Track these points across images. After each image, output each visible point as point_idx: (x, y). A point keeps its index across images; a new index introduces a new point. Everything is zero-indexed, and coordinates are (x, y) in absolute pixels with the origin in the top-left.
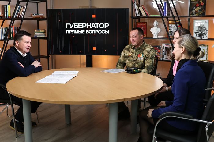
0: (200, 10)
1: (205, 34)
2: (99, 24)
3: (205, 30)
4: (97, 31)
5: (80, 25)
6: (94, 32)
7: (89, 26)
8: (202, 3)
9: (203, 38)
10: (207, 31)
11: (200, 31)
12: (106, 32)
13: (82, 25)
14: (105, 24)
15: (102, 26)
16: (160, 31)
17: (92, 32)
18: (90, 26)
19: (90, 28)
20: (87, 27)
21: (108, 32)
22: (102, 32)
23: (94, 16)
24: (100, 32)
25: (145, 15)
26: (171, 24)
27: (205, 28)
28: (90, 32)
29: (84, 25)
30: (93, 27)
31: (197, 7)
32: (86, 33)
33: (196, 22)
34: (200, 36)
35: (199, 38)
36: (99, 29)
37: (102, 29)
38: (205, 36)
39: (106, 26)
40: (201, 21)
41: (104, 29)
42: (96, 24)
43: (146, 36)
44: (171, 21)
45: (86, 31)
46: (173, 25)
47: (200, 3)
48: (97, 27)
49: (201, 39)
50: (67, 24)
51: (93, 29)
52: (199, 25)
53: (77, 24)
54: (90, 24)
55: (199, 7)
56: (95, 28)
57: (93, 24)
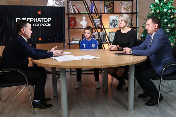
0: (111, 9)
1: (117, 25)
2: (43, 18)
3: (117, 22)
4: (42, 24)
5: (28, 19)
6: (39, 25)
7: (35, 20)
8: (112, 5)
9: (116, 27)
10: (118, 22)
11: (114, 23)
12: (49, 25)
13: (30, 19)
14: (48, 19)
15: (46, 20)
16: (87, 24)
17: (38, 25)
18: (37, 20)
19: (37, 21)
20: (34, 21)
21: (50, 25)
22: (46, 25)
23: (39, 13)
24: (44, 25)
25: (78, 12)
26: (95, 18)
27: (117, 21)
28: (37, 25)
29: (32, 19)
30: (39, 21)
31: (109, 8)
32: (34, 26)
33: (111, 17)
34: (114, 26)
35: (113, 27)
36: (43, 22)
37: (46, 23)
38: (117, 26)
39: (49, 20)
40: (114, 17)
41: (47, 22)
42: (41, 18)
43: (75, 28)
44: (95, 16)
45: (34, 24)
46: (96, 19)
47: (110, 5)
48: (42, 21)
49: (115, 28)
50: (17, 19)
51: (39, 22)
52: (113, 19)
53: (26, 18)
54: (37, 18)
55: (110, 7)
56: (41, 21)
57: (39, 18)
